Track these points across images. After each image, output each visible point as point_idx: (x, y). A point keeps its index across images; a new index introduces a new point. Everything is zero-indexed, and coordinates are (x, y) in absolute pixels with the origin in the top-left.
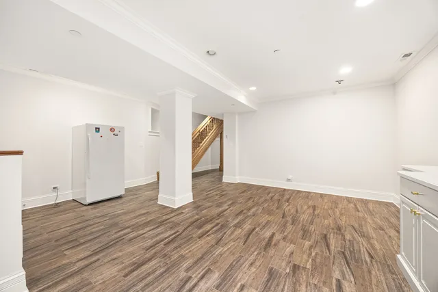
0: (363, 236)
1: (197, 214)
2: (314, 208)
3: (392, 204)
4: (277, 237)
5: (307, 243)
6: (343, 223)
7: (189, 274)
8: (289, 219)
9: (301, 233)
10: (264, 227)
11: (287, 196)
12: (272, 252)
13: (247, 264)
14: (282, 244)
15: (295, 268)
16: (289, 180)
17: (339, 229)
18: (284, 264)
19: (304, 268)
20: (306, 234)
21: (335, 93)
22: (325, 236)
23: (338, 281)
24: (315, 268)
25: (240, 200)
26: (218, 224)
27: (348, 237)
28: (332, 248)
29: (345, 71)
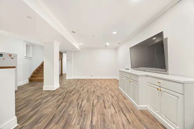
0: (112, 86)
1: (66, 90)
2: (101, 82)
3: (116, 79)
4: (95, 90)
5: (102, 90)
6: (108, 84)
7: (78, 102)
8: (96, 86)
9: (100, 88)
10: (91, 89)
11: (92, 81)
12: (96, 93)
13: (91, 96)
14: (97, 91)
15: (102, 94)
16: (92, 76)
17: (108, 86)
18: (99, 94)
19: (104, 94)
20: (101, 88)
21: (104, 49)
22: (106, 88)
23: (111, 94)
24: (106, 93)
25: (78, 84)
26: (76, 91)
27: (110, 87)
28: (108, 89)
29: (108, 44)
